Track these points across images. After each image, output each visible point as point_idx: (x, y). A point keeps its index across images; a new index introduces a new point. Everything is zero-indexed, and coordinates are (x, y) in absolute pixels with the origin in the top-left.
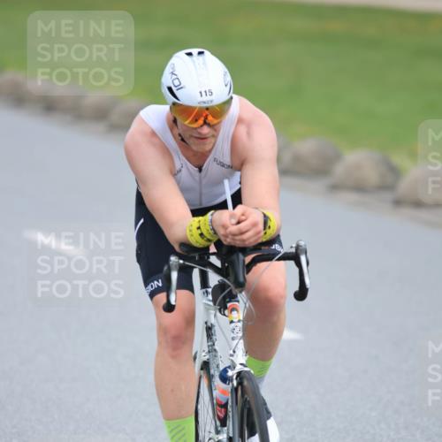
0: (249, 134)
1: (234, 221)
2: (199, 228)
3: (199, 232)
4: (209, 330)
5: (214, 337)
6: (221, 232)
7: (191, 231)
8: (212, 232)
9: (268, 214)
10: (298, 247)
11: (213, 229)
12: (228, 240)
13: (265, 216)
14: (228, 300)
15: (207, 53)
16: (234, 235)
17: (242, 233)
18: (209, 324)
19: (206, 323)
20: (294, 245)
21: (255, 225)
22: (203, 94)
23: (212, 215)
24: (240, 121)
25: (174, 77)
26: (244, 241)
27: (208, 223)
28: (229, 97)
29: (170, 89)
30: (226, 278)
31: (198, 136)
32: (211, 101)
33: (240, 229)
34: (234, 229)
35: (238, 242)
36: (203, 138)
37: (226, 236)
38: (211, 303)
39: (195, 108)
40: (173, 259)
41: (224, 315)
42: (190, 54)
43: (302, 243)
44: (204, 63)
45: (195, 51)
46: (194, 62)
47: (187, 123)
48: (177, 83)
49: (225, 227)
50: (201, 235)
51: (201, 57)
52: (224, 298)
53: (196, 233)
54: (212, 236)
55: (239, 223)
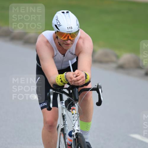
0: (83, 42)
1: (75, 76)
2: (61, 79)
3: (61, 80)
4: (64, 116)
5: (65, 119)
6: (70, 80)
7: (57, 80)
8: (66, 80)
9: (86, 73)
10: (98, 86)
11: (66, 79)
12: (72, 83)
13: (86, 74)
14: (71, 106)
15: (70, 12)
16: (75, 81)
17: (78, 80)
18: (64, 115)
19: (62, 114)
20: (96, 85)
21: (83, 77)
22: (69, 28)
23: (66, 74)
24: (80, 38)
25: (58, 21)
26: (78, 83)
27: (64, 77)
28: (78, 30)
29: (56, 26)
30: (71, 97)
31: (66, 43)
32: (72, 31)
33: (77, 79)
34: (75, 79)
35: (76, 84)
36: (68, 44)
37: (71, 82)
38: (65, 107)
39: (65, 33)
40: (51, 90)
41: (70, 111)
42: (63, 13)
43: (100, 84)
44: (69, 16)
45: (65, 11)
46: (65, 16)
47: (62, 38)
48: (59, 23)
49: (71, 78)
50: (61, 81)
51: (68, 14)
52: (70, 105)
53: (59, 80)
54: (66, 82)
55: (77, 76)
